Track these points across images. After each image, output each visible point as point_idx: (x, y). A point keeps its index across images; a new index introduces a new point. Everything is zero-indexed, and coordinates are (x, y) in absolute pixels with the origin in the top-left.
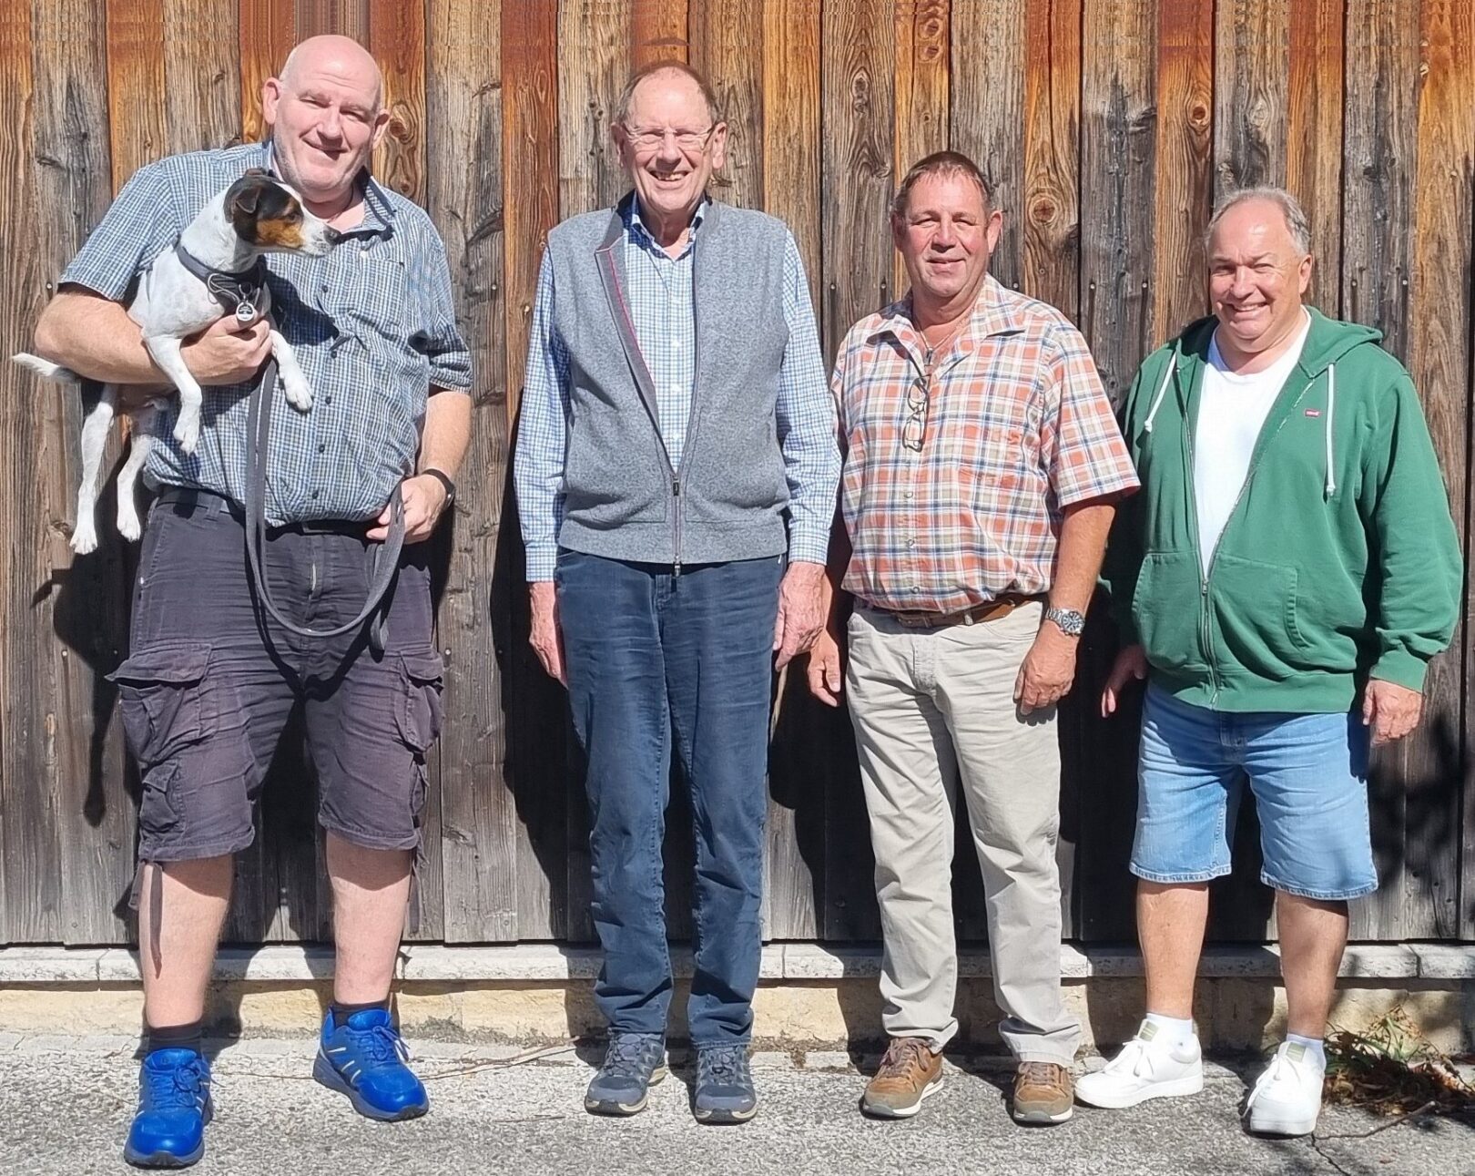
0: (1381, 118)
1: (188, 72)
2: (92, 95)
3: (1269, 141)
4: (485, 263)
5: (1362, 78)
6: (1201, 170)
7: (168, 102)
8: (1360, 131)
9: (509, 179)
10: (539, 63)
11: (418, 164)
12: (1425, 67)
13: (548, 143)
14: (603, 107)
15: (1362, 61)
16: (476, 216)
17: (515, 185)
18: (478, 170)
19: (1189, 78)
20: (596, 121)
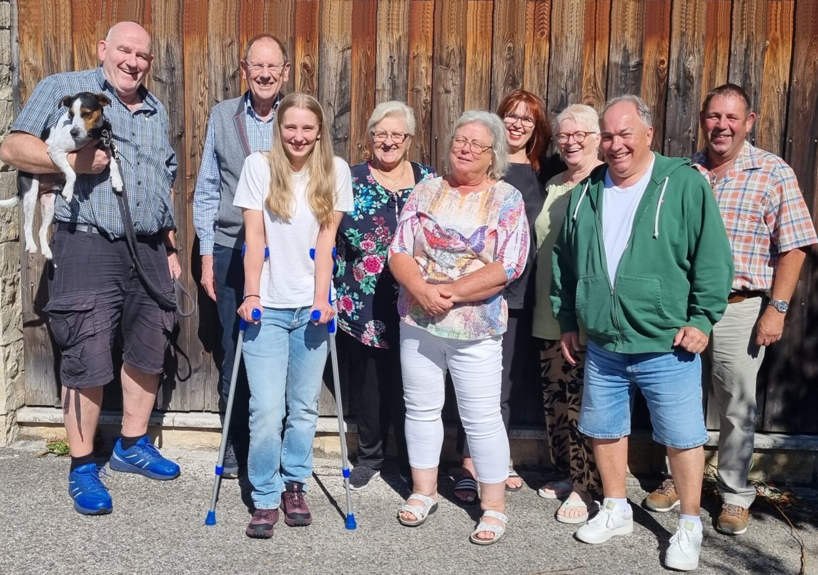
0: (747, 65)
1: (218, 41)
2: (177, 50)
3: (694, 74)
4: (342, 125)
5: (738, 47)
6: (662, 88)
7: (208, 55)
8: (736, 71)
9: (354, 89)
10: (368, 38)
11: (315, 82)
12: (768, 42)
13: (371, 73)
14: (396, 58)
15: (739, 39)
16: (339, 105)
17: (356, 91)
18: (341, 86)
19: (658, 46)
20: (392, 64)
